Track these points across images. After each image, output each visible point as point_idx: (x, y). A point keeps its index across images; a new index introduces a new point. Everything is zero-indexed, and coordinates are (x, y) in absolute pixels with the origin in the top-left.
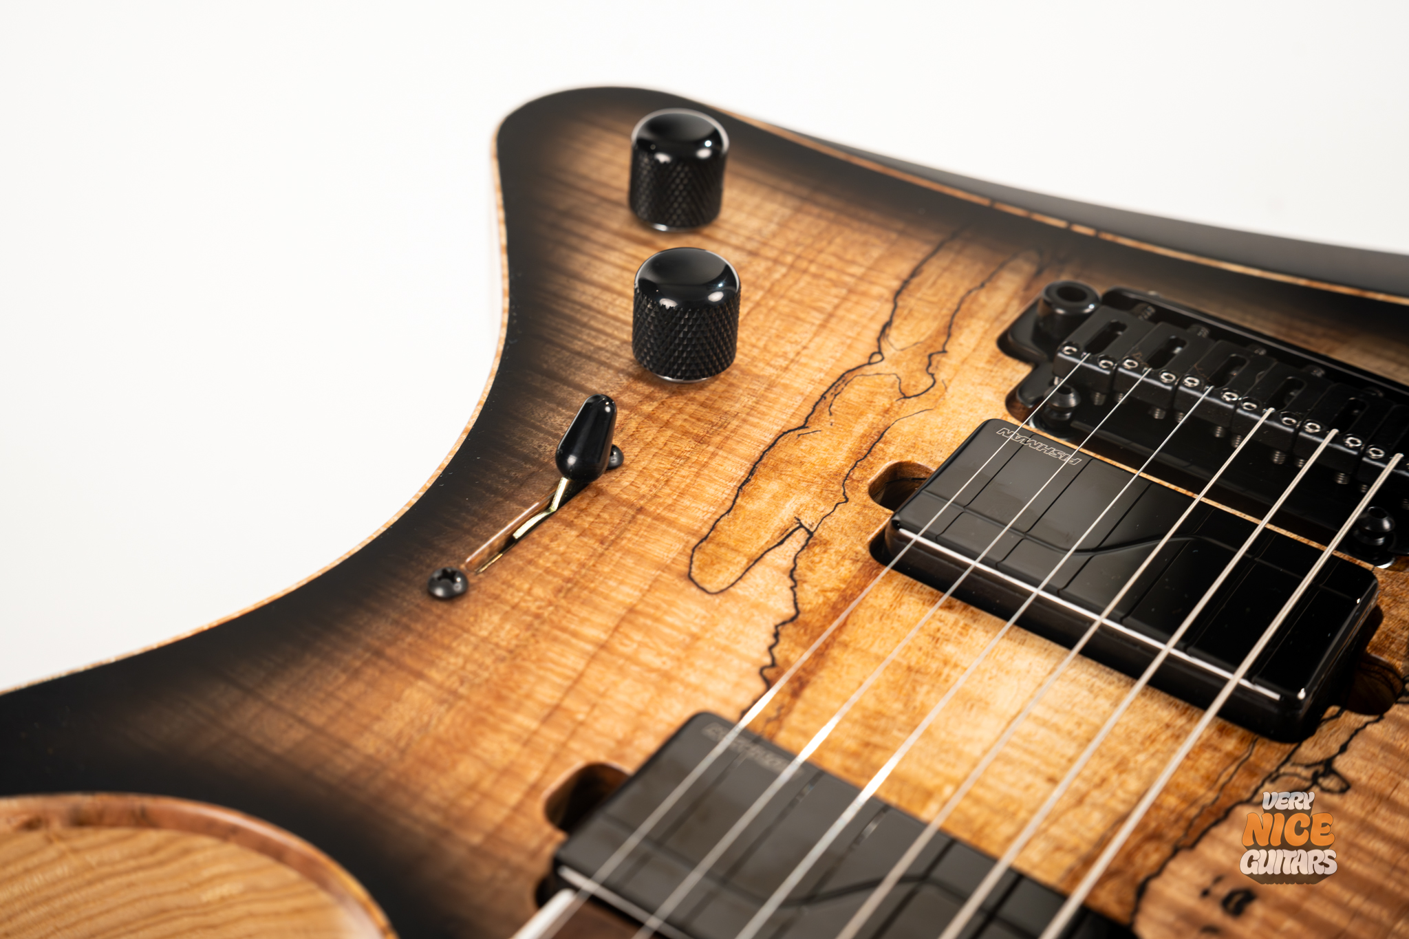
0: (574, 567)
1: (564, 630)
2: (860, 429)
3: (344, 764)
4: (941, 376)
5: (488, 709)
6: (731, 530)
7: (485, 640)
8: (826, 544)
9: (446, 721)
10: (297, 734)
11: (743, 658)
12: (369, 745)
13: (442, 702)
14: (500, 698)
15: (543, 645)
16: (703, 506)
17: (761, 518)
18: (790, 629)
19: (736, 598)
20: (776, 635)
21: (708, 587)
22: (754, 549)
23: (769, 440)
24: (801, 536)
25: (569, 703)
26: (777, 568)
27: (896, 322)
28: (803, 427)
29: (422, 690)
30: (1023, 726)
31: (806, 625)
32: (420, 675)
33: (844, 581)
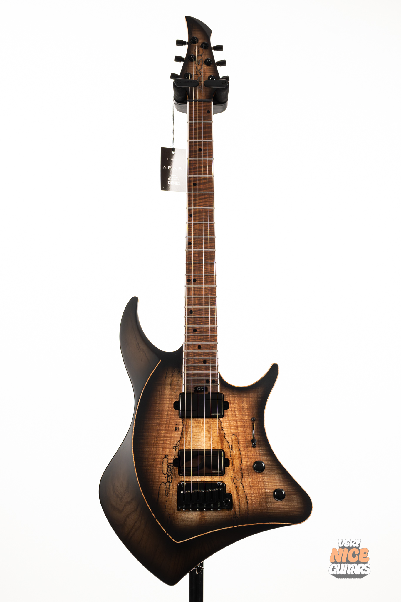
0: (246, 430)
1: (241, 421)
2: (236, 468)
3: (245, 396)
4: (233, 484)
5: (240, 409)
6: (237, 445)
7: (246, 416)
8: (228, 449)
9: (242, 405)
10: (251, 396)
11: (225, 429)
12: (245, 399)
13: (243, 407)
14: (240, 410)
15: (241, 418)
16: (241, 446)
17: (236, 448)
18: (224, 435)
19: (231, 436)
20: (225, 433)
21: (234, 435)
22: (233, 443)
23: (242, 460)
24: (231, 448)
25: (234, 414)
26: (230, 442)
27: (243, 491)
28: (241, 465)
29: (246, 407)
30: (200, 437)
31: (223, 436)
32: (247, 408)
33: (224, 445)
